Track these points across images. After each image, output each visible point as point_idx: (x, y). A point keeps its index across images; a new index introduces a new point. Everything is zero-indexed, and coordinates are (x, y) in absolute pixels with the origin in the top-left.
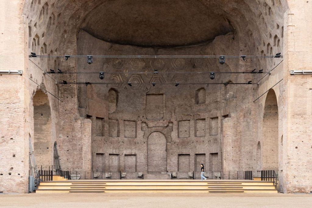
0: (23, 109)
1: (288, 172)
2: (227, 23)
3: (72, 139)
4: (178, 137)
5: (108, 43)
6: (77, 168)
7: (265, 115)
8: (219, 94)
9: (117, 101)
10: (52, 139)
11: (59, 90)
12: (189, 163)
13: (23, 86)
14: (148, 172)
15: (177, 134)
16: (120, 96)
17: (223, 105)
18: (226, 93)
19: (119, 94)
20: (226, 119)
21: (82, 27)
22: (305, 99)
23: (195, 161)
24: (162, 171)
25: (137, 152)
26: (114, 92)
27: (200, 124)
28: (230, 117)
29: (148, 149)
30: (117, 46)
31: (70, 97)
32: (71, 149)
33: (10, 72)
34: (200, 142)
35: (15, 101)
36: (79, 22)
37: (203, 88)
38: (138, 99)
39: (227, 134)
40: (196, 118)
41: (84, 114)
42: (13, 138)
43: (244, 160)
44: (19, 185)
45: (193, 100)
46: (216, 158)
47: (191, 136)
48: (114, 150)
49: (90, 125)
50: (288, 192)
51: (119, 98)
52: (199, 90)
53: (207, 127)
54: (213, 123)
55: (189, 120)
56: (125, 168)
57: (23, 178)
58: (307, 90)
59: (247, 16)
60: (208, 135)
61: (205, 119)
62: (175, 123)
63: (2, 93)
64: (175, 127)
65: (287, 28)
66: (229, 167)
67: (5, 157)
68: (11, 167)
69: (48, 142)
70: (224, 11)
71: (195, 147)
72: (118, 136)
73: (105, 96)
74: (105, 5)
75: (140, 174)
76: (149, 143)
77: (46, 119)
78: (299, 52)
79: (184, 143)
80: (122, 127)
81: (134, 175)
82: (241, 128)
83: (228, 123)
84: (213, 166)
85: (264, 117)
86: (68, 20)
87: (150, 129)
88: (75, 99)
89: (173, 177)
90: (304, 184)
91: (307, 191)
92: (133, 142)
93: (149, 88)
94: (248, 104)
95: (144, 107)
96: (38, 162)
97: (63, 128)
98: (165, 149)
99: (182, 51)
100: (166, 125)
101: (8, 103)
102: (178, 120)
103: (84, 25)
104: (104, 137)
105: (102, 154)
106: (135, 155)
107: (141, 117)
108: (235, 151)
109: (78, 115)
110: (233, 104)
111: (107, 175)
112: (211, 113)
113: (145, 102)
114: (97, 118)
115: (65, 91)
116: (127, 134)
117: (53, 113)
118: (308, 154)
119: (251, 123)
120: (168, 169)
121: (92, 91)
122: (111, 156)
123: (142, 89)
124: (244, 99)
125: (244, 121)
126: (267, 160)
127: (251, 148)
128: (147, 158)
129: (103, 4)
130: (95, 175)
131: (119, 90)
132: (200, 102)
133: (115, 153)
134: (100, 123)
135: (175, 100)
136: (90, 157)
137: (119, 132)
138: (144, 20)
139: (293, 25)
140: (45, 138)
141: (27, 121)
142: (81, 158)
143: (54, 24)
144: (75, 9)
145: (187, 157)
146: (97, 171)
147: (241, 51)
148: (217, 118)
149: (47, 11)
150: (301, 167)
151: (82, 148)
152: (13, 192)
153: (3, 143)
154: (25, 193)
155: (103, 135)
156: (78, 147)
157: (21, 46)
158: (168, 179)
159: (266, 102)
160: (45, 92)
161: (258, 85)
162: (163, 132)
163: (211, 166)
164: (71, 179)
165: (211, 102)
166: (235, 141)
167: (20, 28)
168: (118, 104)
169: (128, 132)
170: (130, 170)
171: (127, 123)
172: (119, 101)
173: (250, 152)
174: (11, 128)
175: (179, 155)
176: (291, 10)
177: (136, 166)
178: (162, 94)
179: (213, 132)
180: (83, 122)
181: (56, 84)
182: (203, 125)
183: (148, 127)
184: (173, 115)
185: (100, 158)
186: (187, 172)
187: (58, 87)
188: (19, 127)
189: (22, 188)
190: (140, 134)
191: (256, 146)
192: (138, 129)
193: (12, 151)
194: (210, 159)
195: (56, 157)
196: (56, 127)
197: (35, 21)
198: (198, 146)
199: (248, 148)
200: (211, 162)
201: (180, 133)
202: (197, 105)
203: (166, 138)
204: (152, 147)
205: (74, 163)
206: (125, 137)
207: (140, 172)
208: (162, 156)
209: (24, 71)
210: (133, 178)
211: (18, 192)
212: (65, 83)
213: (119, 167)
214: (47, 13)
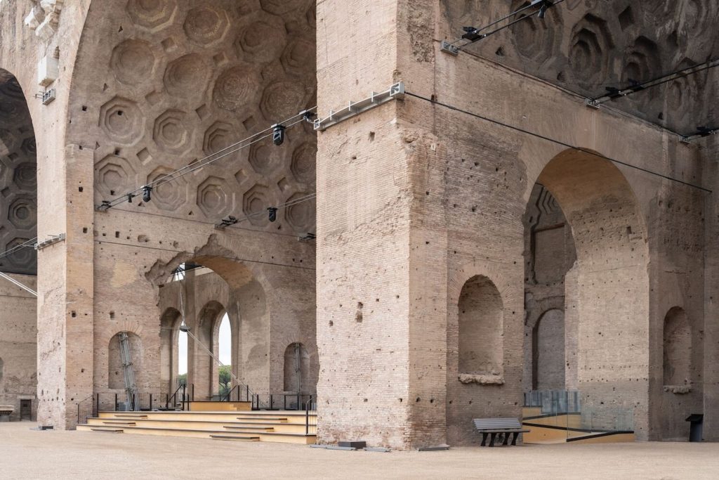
0: (65, 296)
13: (66, 258)
35: (61, 284)
42: (60, 343)
57: (65, 406)
63: (54, 274)
67: (55, 372)
68: (58, 388)
76: (541, 334)
78: (334, 67)
87: (540, 305)
126: (587, 362)
153: (54, 351)
157: (64, 194)
188: (63, 325)
189: (64, 421)
193: (58, 364)
209: (66, 234)
211: (62, 427)
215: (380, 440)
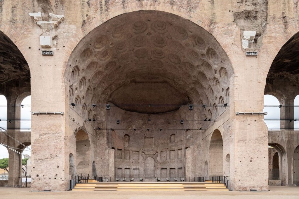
0: (64, 137)
1: (235, 178)
2: (187, 98)
3: (104, 160)
4: (161, 160)
5: (124, 110)
6: (106, 175)
7: (211, 146)
8: (182, 136)
9: (129, 141)
10: (91, 160)
11: (96, 133)
12: (167, 173)
13: (64, 122)
14: (145, 178)
15: (160, 158)
16: (130, 138)
17: (185, 142)
18: (186, 136)
19: (130, 137)
20: (188, 149)
21: (110, 101)
22: (245, 130)
23: (170, 172)
24: (153, 177)
25: (139, 168)
26: (127, 136)
27: (173, 153)
28: (190, 148)
29: (145, 166)
30: (129, 112)
31: (102, 137)
32: (103, 165)
33: (56, 113)
34: (173, 162)
35: (59, 132)
36: (108, 97)
37: (174, 134)
38: (140, 140)
39: (188, 157)
40: (170, 150)
41: (110, 147)
42: (58, 156)
43: (198, 171)
44: (61, 185)
45: (169, 140)
46: (181, 170)
47: (168, 159)
48: (128, 166)
49: (114, 152)
50: (236, 190)
51: (130, 140)
52: (171, 135)
53: (176, 154)
54: (180, 152)
55: (167, 151)
56: (133, 176)
57: (64, 181)
58: (247, 125)
59: (200, 91)
60: (176, 158)
61: (175, 150)
62: (159, 152)
63: (51, 127)
64: (159, 154)
65: (233, 86)
66: (189, 175)
67: (52, 168)
68: (56, 174)
69: (89, 161)
70: (186, 91)
71: (170, 165)
72: (130, 159)
73: (122, 138)
74: (122, 89)
75: (141, 179)
76: (146, 163)
77: (87, 148)
78: (241, 101)
79: (164, 163)
80: (131, 154)
81: (138, 179)
82: (195, 154)
83: (188, 151)
84: (180, 174)
85: (210, 147)
86: (100, 94)
87: (146, 156)
88: (105, 138)
89: (158, 181)
90: (246, 185)
91: (248, 190)
92: (137, 162)
93: (145, 134)
94: (199, 141)
95: (143, 144)
96: (84, 172)
97: (99, 154)
98: (154, 166)
99: (163, 115)
100: (154, 154)
101: (54, 133)
102: (161, 151)
103: (111, 99)
104: (122, 159)
105: (121, 168)
106: (138, 169)
107: (142, 149)
108: (192, 166)
109: (107, 147)
110: (191, 141)
111: (123, 179)
112: (178, 147)
113: (143, 142)
114: (118, 149)
115: (100, 134)
116: (134, 158)
117: (92, 145)
118: (248, 166)
119: (201, 151)
120: (155, 176)
121: (115, 135)
122: (126, 170)
123: (142, 135)
124: (197, 138)
125: (197, 150)
126: (212, 171)
127: (201, 164)
128: (145, 171)
129: (121, 88)
130: (117, 179)
131: (130, 135)
132: (172, 141)
133: (128, 168)
134: (120, 152)
135: (159, 141)
136: (113, 169)
137: (130, 157)
138: (143, 99)
139: (238, 83)
140: (87, 159)
141: (67, 144)
142: (108, 170)
143: (91, 93)
144: (104, 88)
145: (166, 170)
146: (118, 177)
147: (195, 112)
148: (182, 149)
149: (85, 83)
150: (243, 174)
151: (109, 165)
152: (57, 190)
153: (51, 159)
154: (66, 191)
155: (121, 159)
156: (107, 164)
157: (63, 96)
158: (156, 181)
159: (211, 138)
160: (86, 132)
161: (205, 130)
162: (153, 157)
163: (178, 174)
164: (103, 181)
165: (178, 141)
166: (192, 161)
167: (62, 86)
168: (130, 143)
169: (135, 157)
170: (136, 177)
171: (134, 152)
172: (130, 141)
173: (201, 167)
174: (56, 149)
175: (161, 169)
176: (236, 74)
177: (139, 175)
178: (152, 138)
179: (179, 157)
180: (109, 150)
181: (95, 130)
182: (174, 153)
183: (145, 155)
184: (158, 148)
185: (120, 170)
186: (166, 178)
187: (96, 131)
188: (61, 149)
189: (63, 187)
190: (141, 158)
191: (204, 164)
192: (140, 156)
193: (56, 164)
194: (178, 171)
195: (94, 170)
196: (94, 153)
197: (76, 86)
198: (171, 164)
199: (199, 165)
200: (178, 172)
201: (162, 158)
202: (171, 143)
203: (154, 160)
204: (147, 165)
205: (105, 173)
206: (133, 160)
207: (141, 178)
208: (152, 169)
209: (64, 113)
210: (137, 181)
211: (60, 190)
212: (99, 129)
213: (130, 175)
214: (86, 85)
215: (259, 189)
